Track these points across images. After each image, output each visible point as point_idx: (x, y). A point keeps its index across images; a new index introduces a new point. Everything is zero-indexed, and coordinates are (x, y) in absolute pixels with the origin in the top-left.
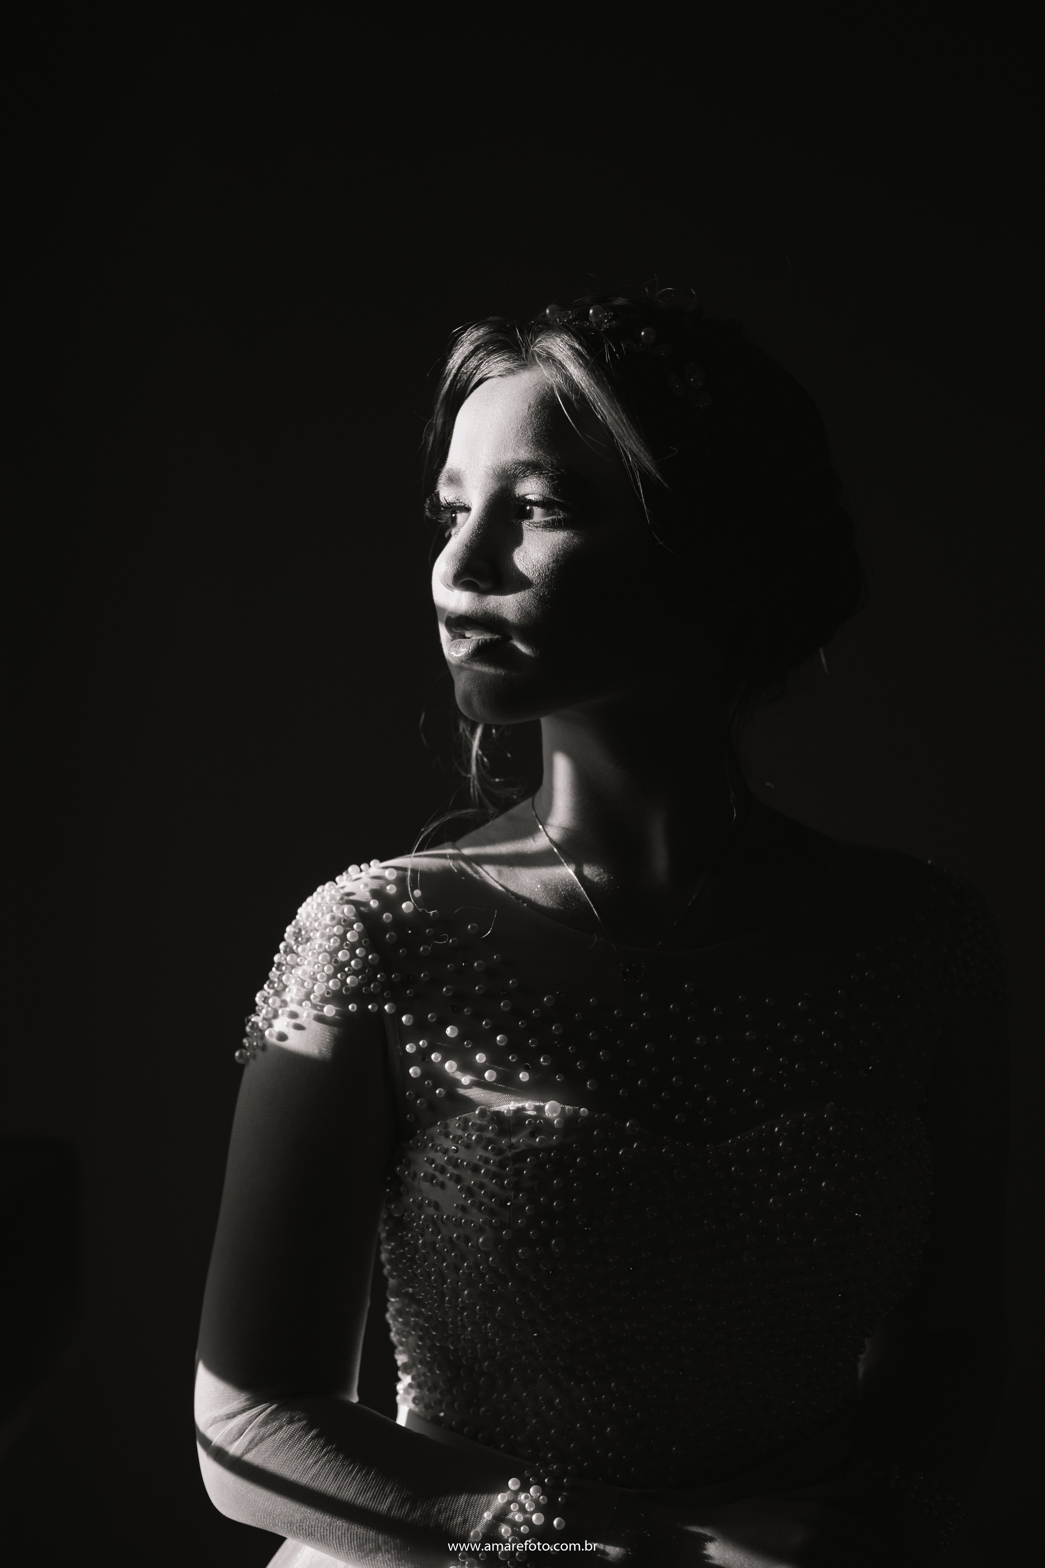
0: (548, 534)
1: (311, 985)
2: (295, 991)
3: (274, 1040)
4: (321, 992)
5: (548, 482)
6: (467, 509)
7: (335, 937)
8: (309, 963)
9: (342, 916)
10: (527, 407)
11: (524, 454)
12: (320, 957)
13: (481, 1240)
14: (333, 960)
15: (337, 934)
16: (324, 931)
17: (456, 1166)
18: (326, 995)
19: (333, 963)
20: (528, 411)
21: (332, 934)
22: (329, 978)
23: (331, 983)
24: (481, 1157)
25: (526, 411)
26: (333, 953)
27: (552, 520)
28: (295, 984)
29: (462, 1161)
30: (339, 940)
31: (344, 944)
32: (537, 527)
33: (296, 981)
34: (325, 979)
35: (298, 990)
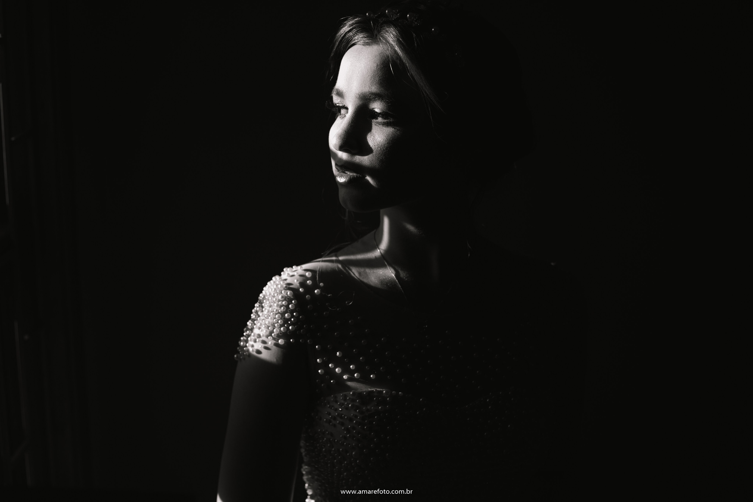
0: (385, 128)
1: (272, 329)
2: (265, 331)
3: (255, 353)
4: (277, 333)
5: (386, 104)
6: (347, 108)
7: (284, 307)
8: (271, 318)
9: (286, 296)
10: (376, 66)
11: (374, 89)
12: (277, 316)
13: (354, 453)
14: (283, 318)
15: (285, 305)
16: (278, 303)
17: (341, 417)
18: (280, 334)
19: (283, 319)
20: (377, 68)
21: (282, 304)
22: (281, 326)
23: (282, 329)
24: (353, 415)
25: (376, 68)
26: (283, 314)
27: (387, 122)
28: (264, 328)
29: (344, 416)
30: (285, 308)
31: (288, 310)
32: (379, 124)
33: (265, 326)
34: (279, 326)
35: (266, 331)
